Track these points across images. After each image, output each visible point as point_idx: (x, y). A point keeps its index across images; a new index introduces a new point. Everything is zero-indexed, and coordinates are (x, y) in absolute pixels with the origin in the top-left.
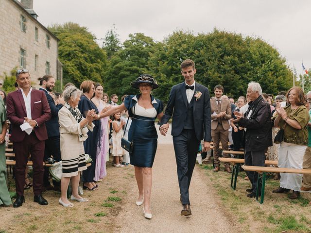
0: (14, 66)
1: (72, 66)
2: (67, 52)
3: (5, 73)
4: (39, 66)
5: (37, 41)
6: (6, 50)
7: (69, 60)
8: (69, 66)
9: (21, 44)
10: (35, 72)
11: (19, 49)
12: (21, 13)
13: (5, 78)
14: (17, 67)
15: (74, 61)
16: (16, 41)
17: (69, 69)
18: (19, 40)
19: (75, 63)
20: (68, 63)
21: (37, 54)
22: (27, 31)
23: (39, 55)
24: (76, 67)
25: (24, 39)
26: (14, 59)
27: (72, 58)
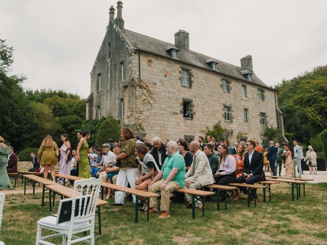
0: (217, 122)
1: (313, 112)
2: (307, 99)
3: (207, 128)
4: (251, 117)
5: (247, 97)
6: (207, 110)
7: (310, 106)
8: (308, 112)
9: (225, 103)
10: (246, 123)
11: (223, 107)
12: (222, 77)
13: (207, 132)
14: (220, 122)
15: (315, 107)
16: (218, 101)
17: (309, 115)
18: (222, 100)
19: (316, 108)
20: (308, 109)
21: (246, 108)
22: (231, 91)
23: (250, 108)
24: (317, 112)
25: (228, 98)
26: (217, 116)
27: (313, 104)
